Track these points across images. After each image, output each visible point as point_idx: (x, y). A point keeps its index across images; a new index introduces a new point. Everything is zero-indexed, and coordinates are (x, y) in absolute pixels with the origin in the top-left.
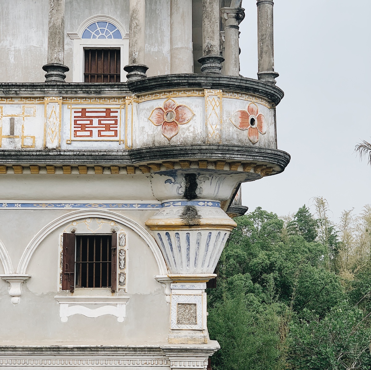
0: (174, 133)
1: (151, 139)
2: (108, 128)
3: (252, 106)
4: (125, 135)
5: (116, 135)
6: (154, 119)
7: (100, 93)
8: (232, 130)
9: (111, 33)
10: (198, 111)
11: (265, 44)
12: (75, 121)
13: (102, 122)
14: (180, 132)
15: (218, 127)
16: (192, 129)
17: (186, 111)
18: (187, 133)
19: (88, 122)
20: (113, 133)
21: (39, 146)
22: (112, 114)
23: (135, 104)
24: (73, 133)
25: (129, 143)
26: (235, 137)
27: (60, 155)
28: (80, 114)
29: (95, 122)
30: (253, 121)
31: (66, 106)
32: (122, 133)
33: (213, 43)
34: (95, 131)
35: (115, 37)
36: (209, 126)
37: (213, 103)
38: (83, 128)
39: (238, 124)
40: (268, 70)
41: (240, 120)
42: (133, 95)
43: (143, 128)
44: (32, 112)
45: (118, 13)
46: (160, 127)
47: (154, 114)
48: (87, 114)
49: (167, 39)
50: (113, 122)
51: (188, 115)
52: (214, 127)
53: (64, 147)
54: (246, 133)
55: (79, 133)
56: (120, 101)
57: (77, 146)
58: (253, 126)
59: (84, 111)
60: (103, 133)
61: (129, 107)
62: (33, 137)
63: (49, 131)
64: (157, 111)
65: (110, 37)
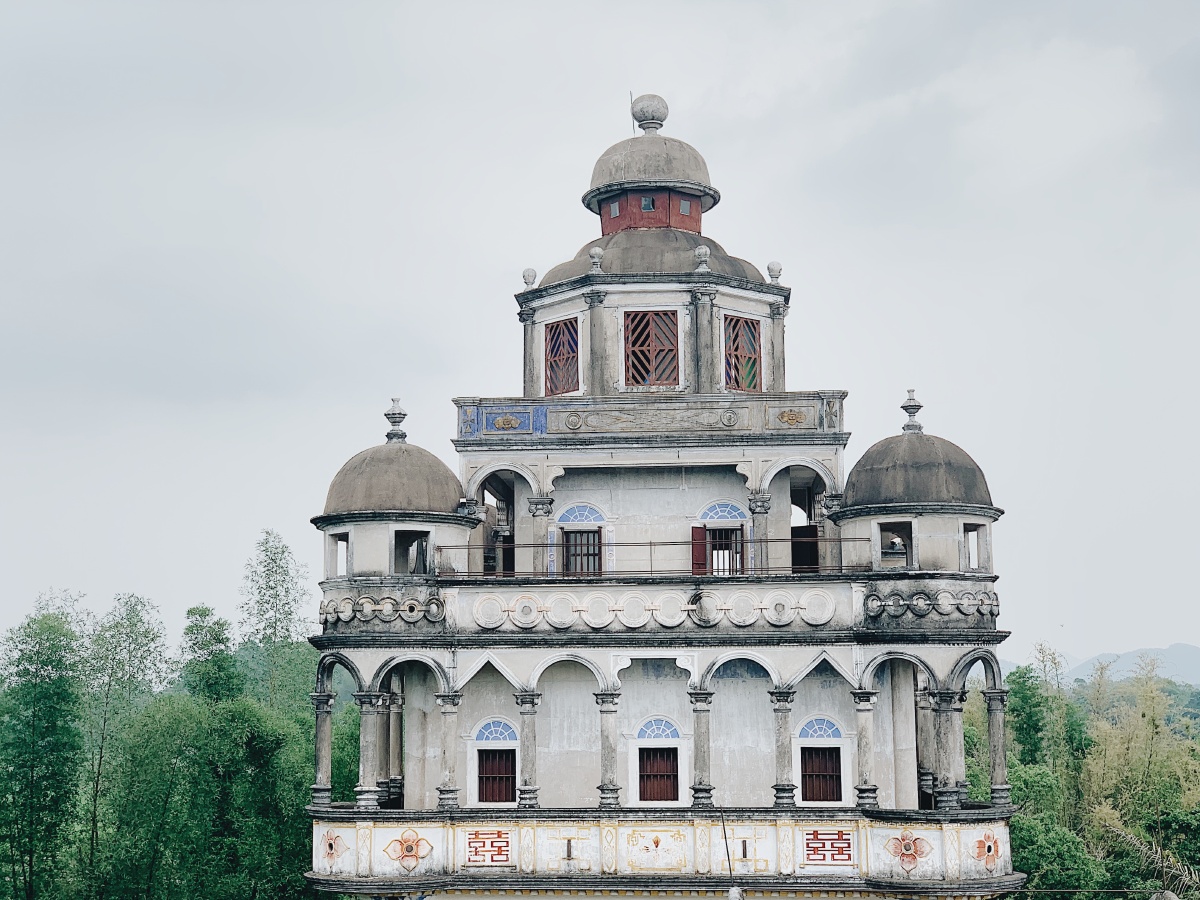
0: (912, 866)
1: (887, 870)
2: (841, 851)
3: (989, 832)
4: (859, 858)
5: (850, 858)
6: (891, 848)
7: (833, 816)
8: (970, 861)
9: (830, 732)
10: (936, 844)
11: (998, 756)
12: (808, 844)
13: (835, 845)
14: (919, 865)
15: (957, 862)
16: (930, 863)
17: (924, 844)
18: (926, 867)
19: (821, 845)
20: (846, 857)
21: (772, 871)
22: (845, 837)
23: (869, 829)
24: (806, 856)
25: (864, 870)
26: (973, 868)
27: (797, 883)
28: (812, 837)
29: (828, 845)
30: (989, 848)
31: (797, 828)
32: (856, 857)
33: (949, 775)
34: (828, 855)
35: (834, 736)
36: (948, 861)
37: (952, 838)
38: (815, 850)
39: (976, 855)
40: (1002, 784)
41: (977, 850)
42: (867, 820)
43: (878, 855)
44: (764, 833)
45: (837, 709)
46: (898, 858)
47: (891, 843)
48: (819, 837)
49: (890, 738)
50: (846, 845)
51: (927, 849)
52: (953, 862)
53: (799, 872)
54: (983, 862)
55: (811, 857)
56: (853, 824)
57: (810, 870)
58: (990, 854)
59: (815, 833)
60: (836, 857)
61: (862, 831)
62: (766, 861)
63: (782, 855)
64: (894, 841)
65: (829, 736)
